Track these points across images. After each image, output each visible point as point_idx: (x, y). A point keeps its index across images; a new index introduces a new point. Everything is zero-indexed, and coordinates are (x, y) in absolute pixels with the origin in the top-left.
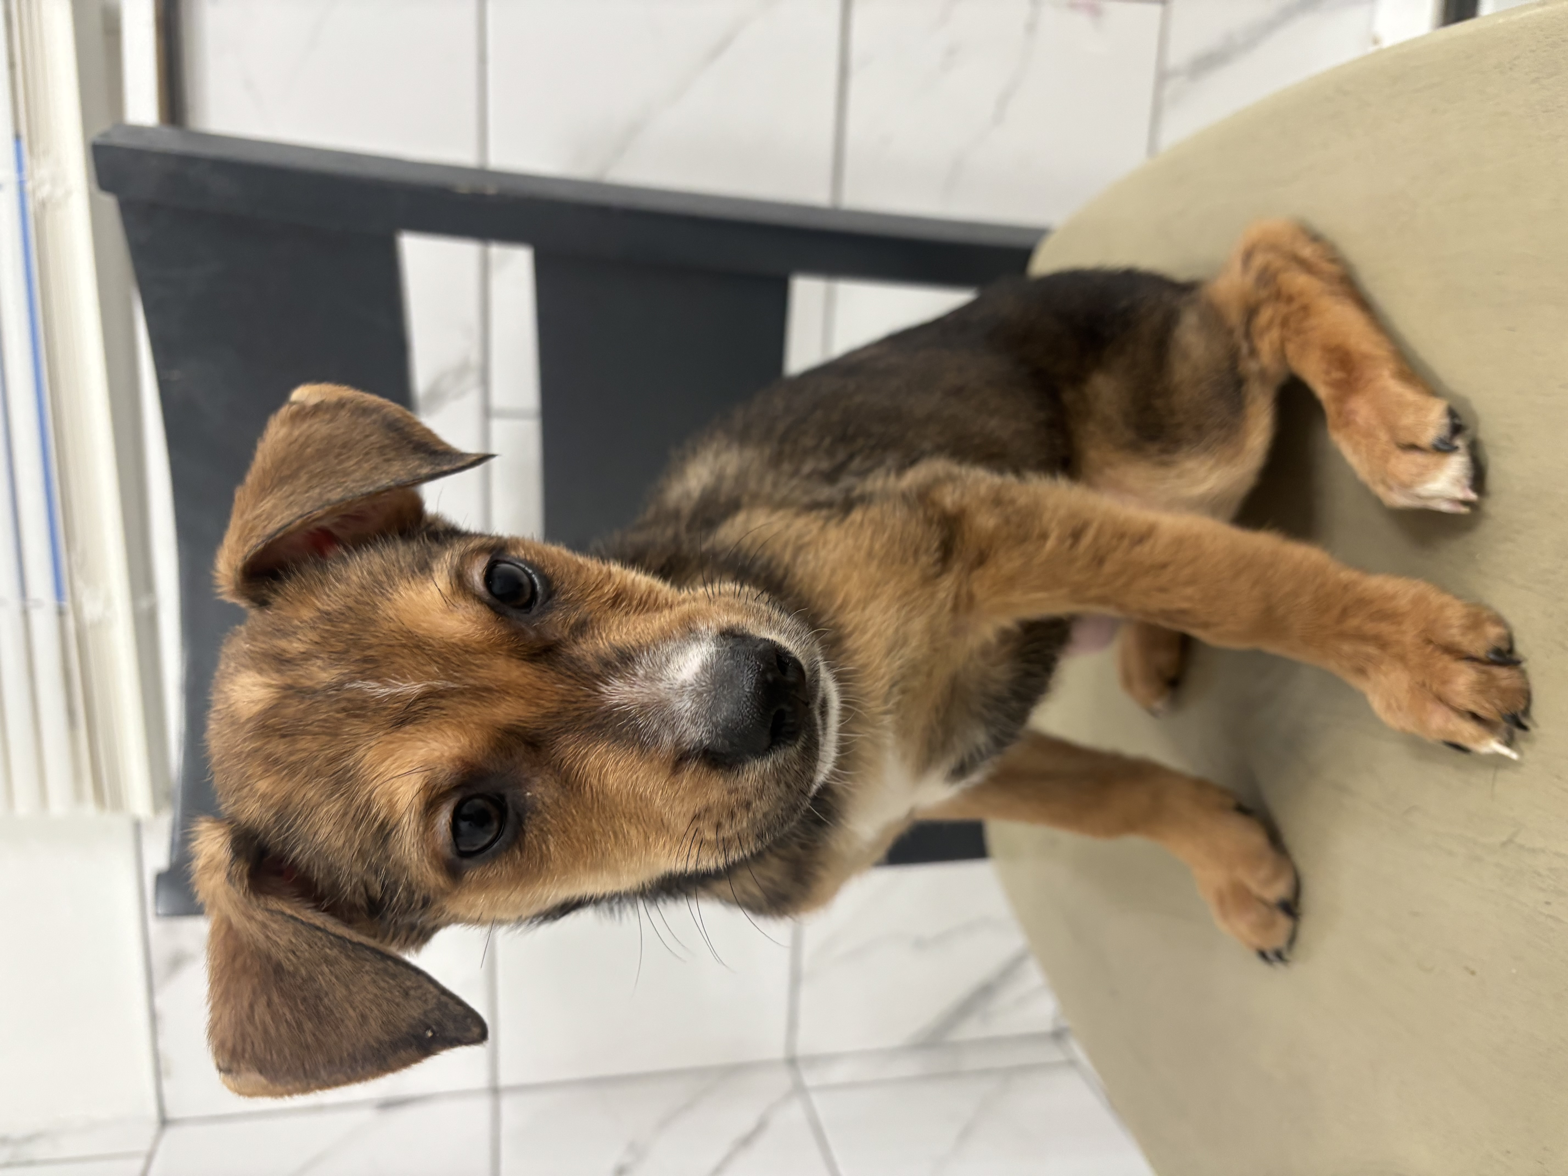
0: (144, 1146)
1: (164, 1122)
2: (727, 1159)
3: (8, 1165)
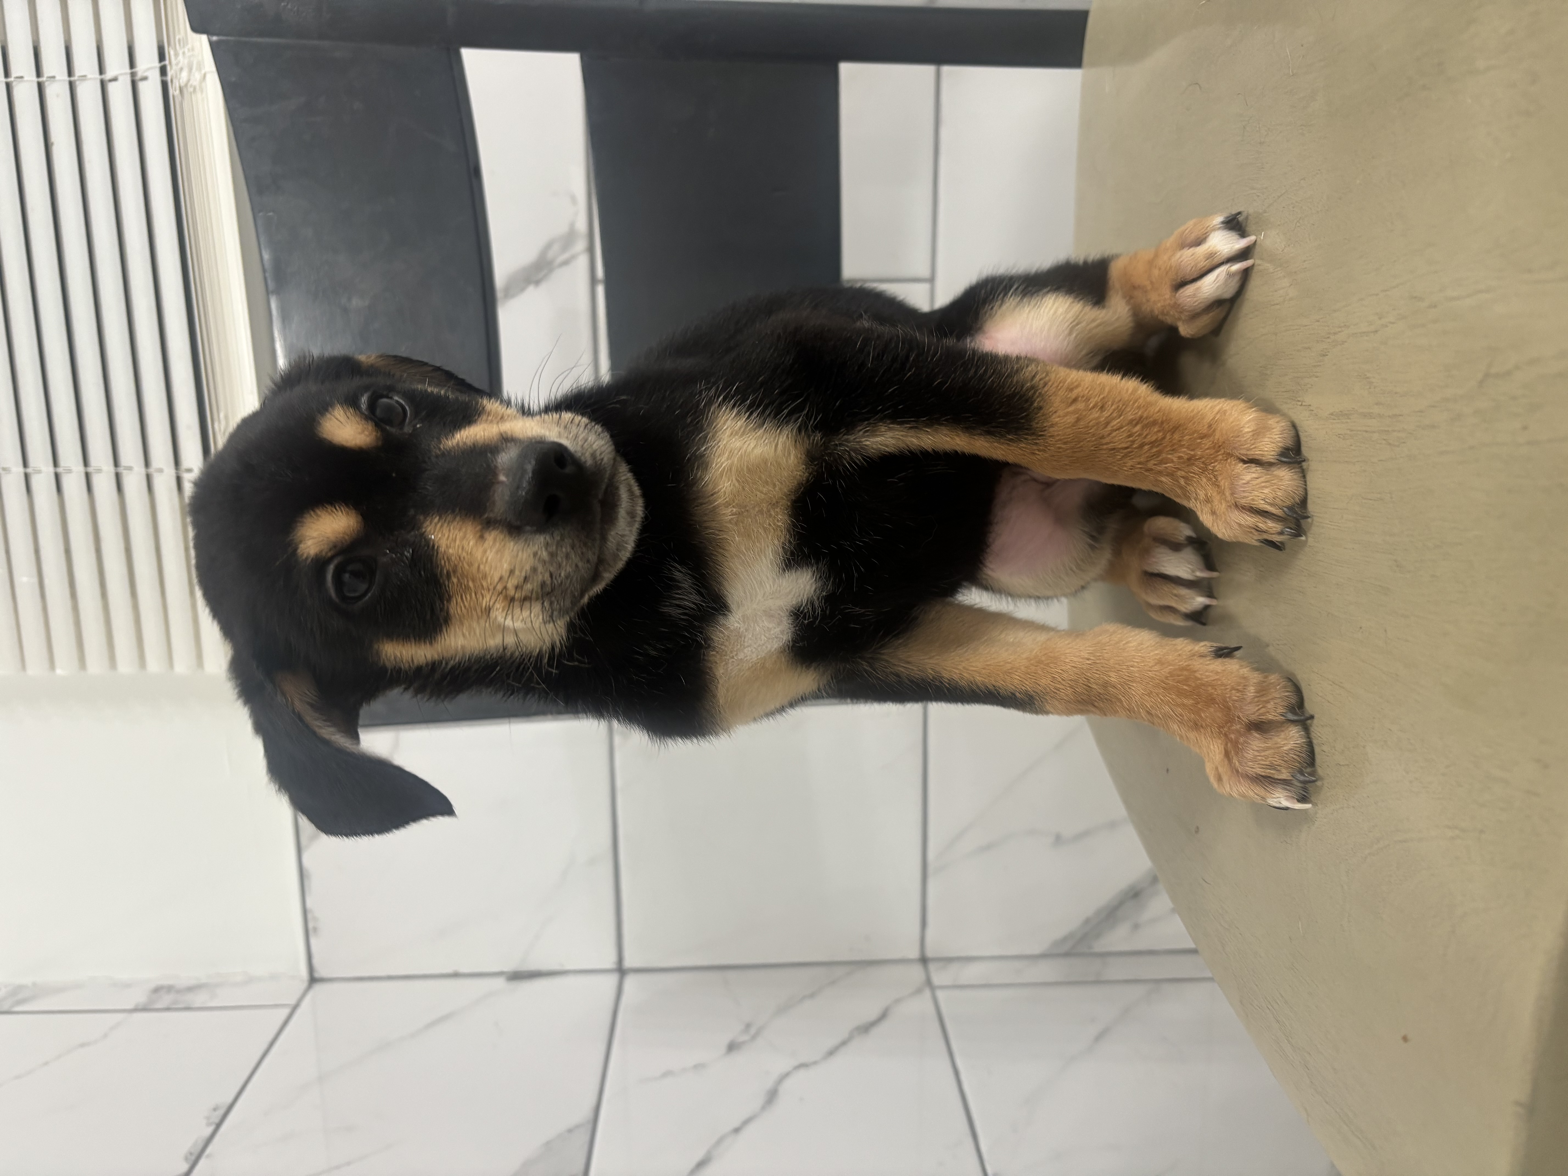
0: (291, 1000)
1: (313, 980)
2: (844, 1043)
3: (168, 1009)
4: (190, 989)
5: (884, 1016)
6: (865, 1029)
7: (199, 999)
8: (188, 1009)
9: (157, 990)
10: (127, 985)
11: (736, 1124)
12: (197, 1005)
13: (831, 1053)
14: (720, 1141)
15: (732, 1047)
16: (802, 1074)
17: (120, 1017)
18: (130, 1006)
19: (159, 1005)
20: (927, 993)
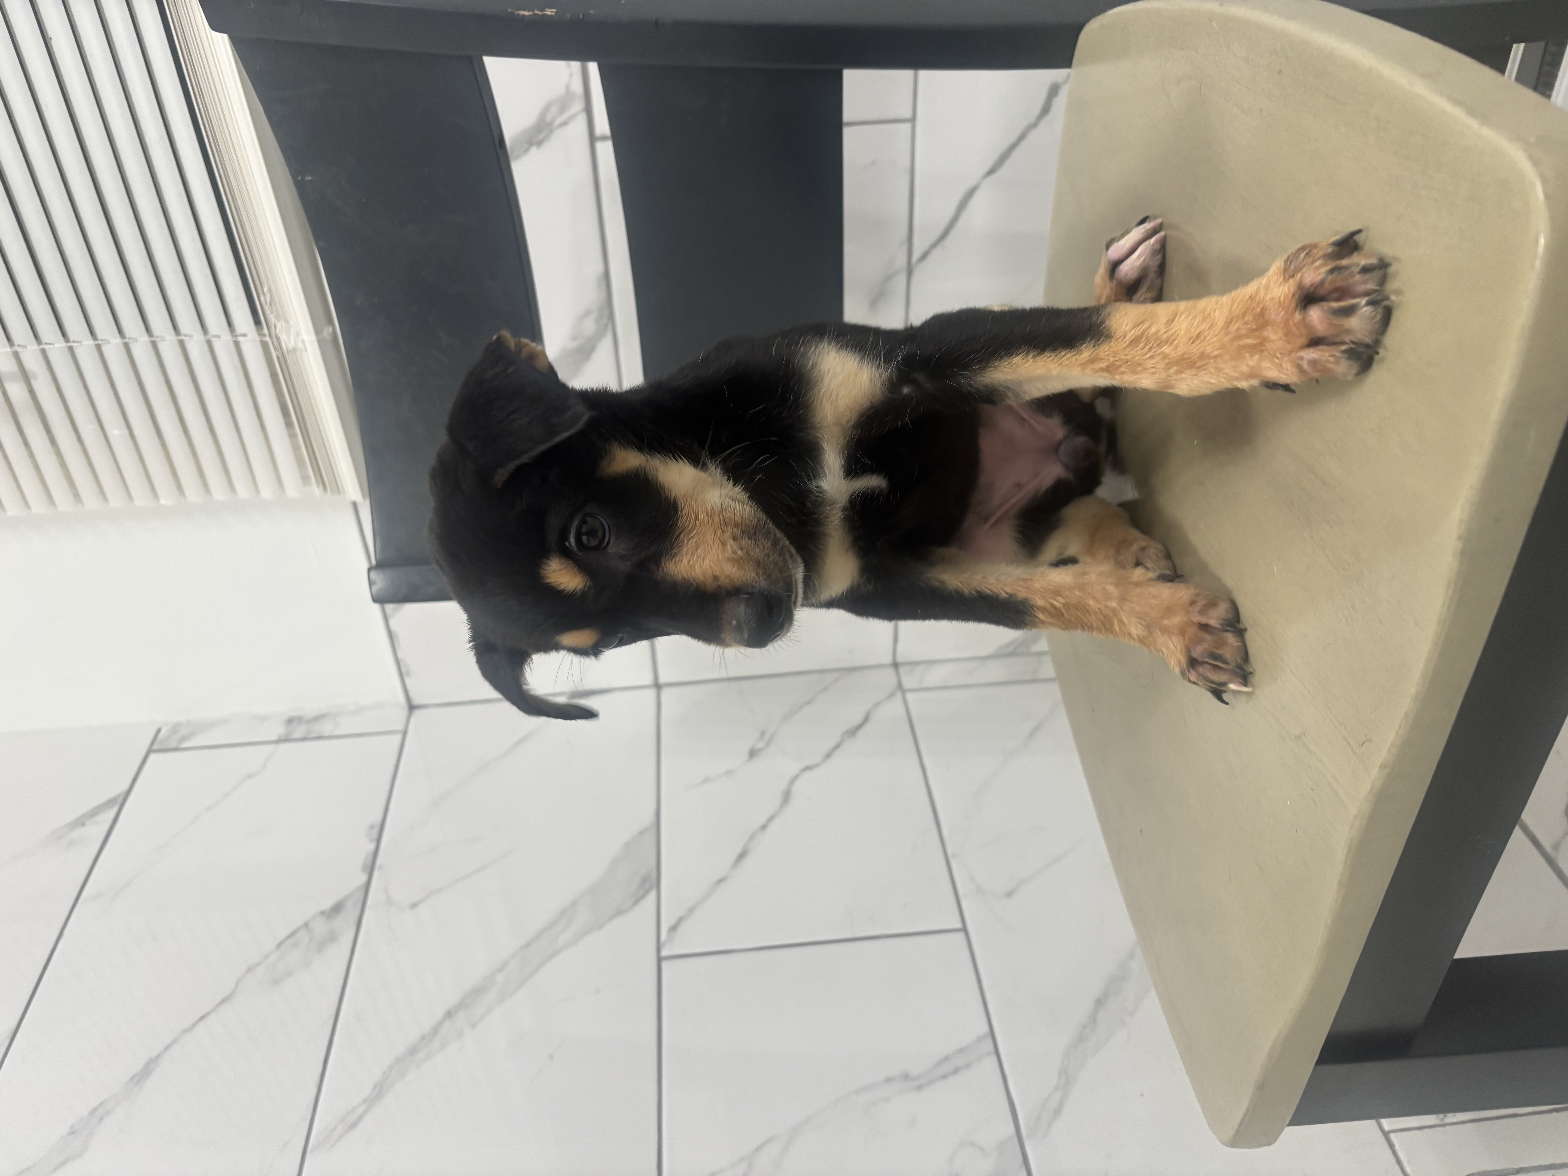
0: (400, 727)
1: (412, 707)
2: (837, 746)
3: (304, 739)
4: (317, 719)
5: (866, 720)
6: (853, 732)
7: (327, 728)
8: (320, 738)
9: (290, 721)
10: (264, 718)
11: (762, 821)
12: (327, 734)
13: (828, 756)
14: (752, 837)
15: (753, 753)
16: (807, 775)
17: (271, 747)
18: (273, 737)
19: (297, 735)
20: (899, 696)
